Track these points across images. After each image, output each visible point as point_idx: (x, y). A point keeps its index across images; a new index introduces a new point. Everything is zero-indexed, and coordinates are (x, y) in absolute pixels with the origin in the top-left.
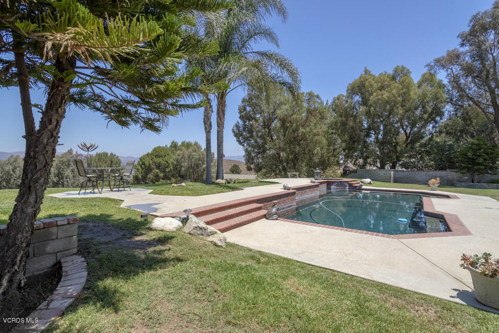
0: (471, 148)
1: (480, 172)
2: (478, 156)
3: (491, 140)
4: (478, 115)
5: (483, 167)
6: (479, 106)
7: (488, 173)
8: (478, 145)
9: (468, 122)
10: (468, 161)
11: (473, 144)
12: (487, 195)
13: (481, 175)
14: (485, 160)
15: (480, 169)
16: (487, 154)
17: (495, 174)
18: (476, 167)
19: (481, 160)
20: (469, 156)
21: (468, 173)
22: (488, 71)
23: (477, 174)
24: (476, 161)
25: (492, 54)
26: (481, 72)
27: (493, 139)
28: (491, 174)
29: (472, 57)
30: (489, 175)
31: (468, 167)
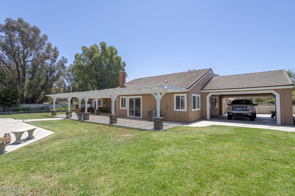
0: (4, 92)
1: (9, 105)
2: (8, 97)
3: (15, 88)
4: (9, 74)
5: (10, 103)
6: (10, 69)
7: (13, 106)
8: (8, 90)
9: (3, 76)
10: (2, 99)
11: (5, 90)
12: (10, 118)
13: (9, 107)
14: (12, 99)
15: (9, 104)
16: (13, 96)
17: (17, 106)
18: (6, 103)
19: (9, 99)
20: (3, 97)
21: (2, 106)
22: (15, 52)
23: (7, 106)
24: (7, 99)
25: (17, 44)
26: (11, 51)
27: (16, 88)
28: (15, 106)
29: (6, 40)
30: (13, 107)
31: (2, 103)
